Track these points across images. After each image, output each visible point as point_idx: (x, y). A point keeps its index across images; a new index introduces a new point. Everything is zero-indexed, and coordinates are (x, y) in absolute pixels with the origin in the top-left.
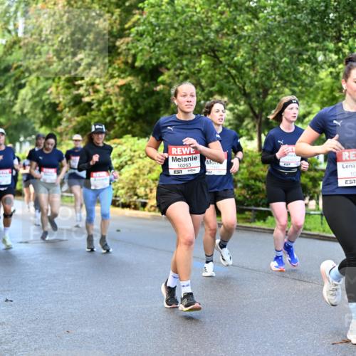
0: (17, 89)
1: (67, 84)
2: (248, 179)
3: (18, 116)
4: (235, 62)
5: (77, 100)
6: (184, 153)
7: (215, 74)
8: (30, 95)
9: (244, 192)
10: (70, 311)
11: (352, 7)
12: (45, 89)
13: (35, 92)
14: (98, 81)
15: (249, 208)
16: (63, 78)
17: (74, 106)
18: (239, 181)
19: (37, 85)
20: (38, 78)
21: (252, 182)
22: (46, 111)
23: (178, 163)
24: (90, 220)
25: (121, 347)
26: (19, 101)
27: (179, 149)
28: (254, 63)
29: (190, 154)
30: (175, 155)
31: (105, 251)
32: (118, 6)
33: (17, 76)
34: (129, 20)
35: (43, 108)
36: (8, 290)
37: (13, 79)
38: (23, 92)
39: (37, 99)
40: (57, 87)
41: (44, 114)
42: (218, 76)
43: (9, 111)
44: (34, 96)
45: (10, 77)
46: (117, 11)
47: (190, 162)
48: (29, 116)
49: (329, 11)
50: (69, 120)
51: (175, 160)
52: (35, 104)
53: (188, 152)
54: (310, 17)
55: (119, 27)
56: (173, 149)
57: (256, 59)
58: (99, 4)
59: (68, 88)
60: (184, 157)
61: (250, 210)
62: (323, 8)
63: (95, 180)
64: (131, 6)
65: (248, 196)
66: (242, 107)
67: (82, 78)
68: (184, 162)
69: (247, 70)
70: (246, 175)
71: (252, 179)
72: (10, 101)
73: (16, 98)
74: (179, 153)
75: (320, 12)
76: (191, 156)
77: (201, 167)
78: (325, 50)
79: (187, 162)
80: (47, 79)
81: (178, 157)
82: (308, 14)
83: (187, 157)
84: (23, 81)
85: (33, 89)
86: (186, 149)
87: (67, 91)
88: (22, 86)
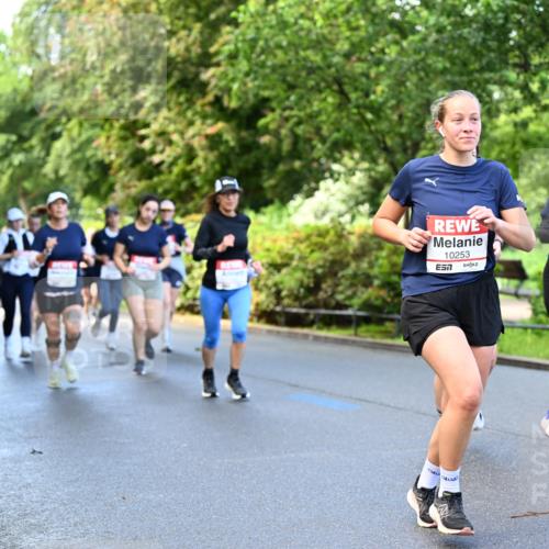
0: (48, 141)
1: (122, 133)
2: (389, 274)
3: (51, 180)
4: (371, 102)
5: (138, 158)
6: (460, 230)
7: (342, 118)
8: (68, 150)
9: (383, 293)
10: (126, 468)
11: (544, 21)
12: (89, 141)
13: (76, 145)
14: (171, 128)
15: (391, 316)
16: (117, 125)
17: (133, 166)
18: (376, 277)
19: (80, 135)
20: (81, 124)
21: (395, 278)
22: (91, 173)
23: (445, 249)
24: (211, 343)
25: (201, 521)
26: (52, 158)
27: (449, 222)
28: (400, 102)
29: (470, 233)
30: (440, 233)
31: (238, 397)
32: (198, 19)
33: (49, 122)
34: (215, 41)
35: (88, 168)
36: (37, 437)
37: (43, 126)
38: (58, 145)
39: (78, 156)
40: (108, 138)
41: (89, 177)
42: (345, 121)
43: (38, 174)
44: (74, 152)
45: (39, 123)
46: (197, 27)
47: (468, 248)
48: (67, 180)
49: (510, 25)
50: (126, 187)
51: (438, 244)
52: (76, 164)
53: (467, 230)
54: (482, 34)
55: (199, 50)
56: (437, 221)
57: (403, 96)
58: (170, 16)
59: (124, 139)
60: (458, 238)
61: (392, 320)
62: (501, 21)
63: (224, 274)
64: (218, 19)
65: (389, 300)
66: (382, 167)
67: (147, 125)
68: (456, 249)
69: (389, 112)
70: (386, 268)
71: (395, 273)
72: (39, 158)
73: (48, 154)
74: (448, 230)
75: (496, 27)
76: (471, 237)
77: (488, 258)
78: (503, 83)
79: (463, 249)
80: (94, 126)
81: (446, 238)
82: (479, 30)
83: (464, 238)
84: (58, 129)
85: (72, 140)
86: (463, 222)
87: (122, 144)
88: (56, 137)
